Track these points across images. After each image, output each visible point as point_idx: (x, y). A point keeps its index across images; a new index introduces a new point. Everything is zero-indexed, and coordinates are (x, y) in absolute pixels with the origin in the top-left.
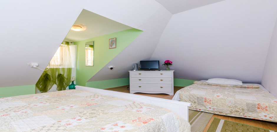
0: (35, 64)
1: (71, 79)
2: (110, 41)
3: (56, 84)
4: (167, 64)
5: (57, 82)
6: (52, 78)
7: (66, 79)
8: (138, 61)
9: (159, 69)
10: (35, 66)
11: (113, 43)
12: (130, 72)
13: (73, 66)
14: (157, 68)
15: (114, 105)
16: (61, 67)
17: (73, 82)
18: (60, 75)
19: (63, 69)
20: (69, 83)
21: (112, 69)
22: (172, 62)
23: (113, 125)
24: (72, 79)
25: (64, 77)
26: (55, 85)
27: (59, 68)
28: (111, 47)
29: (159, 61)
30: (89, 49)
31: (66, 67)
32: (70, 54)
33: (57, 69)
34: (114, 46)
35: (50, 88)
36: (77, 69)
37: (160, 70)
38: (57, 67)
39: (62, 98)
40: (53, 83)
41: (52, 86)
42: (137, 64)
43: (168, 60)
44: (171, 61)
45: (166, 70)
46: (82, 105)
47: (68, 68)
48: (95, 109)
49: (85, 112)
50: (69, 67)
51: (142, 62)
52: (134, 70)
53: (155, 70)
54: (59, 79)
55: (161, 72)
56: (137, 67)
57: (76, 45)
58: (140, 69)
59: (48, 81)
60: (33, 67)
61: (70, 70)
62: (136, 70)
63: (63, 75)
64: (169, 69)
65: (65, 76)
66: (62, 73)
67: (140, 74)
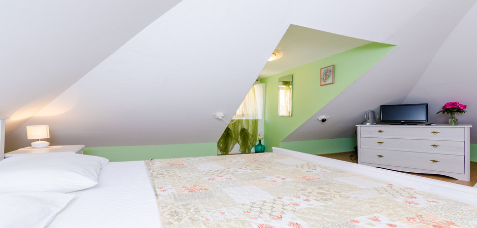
0: (220, 115)
1: (258, 137)
2: (322, 72)
3: (239, 143)
4: (451, 112)
5: (239, 140)
6: (234, 133)
7: (251, 137)
8: (375, 106)
9: (427, 123)
10: (220, 118)
11: (328, 74)
12: (359, 127)
13: (260, 117)
14: (423, 118)
15: (353, 186)
16: (244, 118)
17: (260, 141)
18: (243, 130)
19: (247, 121)
20: (256, 142)
21: (324, 120)
22: (465, 107)
23: (371, 219)
24: (260, 137)
25: (249, 133)
26: (237, 143)
27: (243, 120)
28: (323, 83)
29: (427, 105)
30: (283, 88)
31: (251, 118)
32: (255, 98)
33: (239, 121)
34: (330, 80)
35: (232, 149)
36: (265, 121)
37: (430, 125)
38: (239, 118)
39: (263, 164)
40: (235, 141)
41: (234, 145)
42: (373, 112)
43: (453, 101)
44: (464, 104)
45: (446, 123)
46: (298, 178)
47: (253, 120)
48: (323, 188)
49: (309, 190)
50: (255, 119)
51: (384, 108)
52: (368, 124)
53: (416, 124)
54: (242, 135)
55: (434, 128)
56: (374, 117)
57: (264, 84)
58: (381, 121)
59: (230, 138)
60: (218, 118)
61: (255, 122)
62: (372, 124)
63: (247, 130)
64: (456, 123)
65: (250, 131)
66: (246, 127)
67: (380, 131)
